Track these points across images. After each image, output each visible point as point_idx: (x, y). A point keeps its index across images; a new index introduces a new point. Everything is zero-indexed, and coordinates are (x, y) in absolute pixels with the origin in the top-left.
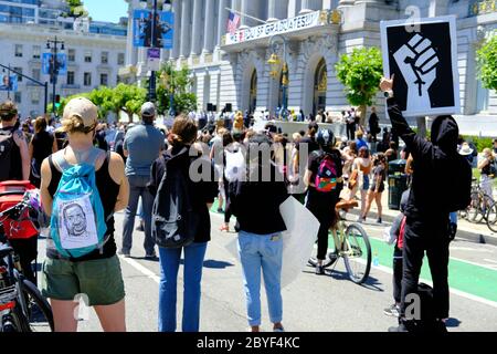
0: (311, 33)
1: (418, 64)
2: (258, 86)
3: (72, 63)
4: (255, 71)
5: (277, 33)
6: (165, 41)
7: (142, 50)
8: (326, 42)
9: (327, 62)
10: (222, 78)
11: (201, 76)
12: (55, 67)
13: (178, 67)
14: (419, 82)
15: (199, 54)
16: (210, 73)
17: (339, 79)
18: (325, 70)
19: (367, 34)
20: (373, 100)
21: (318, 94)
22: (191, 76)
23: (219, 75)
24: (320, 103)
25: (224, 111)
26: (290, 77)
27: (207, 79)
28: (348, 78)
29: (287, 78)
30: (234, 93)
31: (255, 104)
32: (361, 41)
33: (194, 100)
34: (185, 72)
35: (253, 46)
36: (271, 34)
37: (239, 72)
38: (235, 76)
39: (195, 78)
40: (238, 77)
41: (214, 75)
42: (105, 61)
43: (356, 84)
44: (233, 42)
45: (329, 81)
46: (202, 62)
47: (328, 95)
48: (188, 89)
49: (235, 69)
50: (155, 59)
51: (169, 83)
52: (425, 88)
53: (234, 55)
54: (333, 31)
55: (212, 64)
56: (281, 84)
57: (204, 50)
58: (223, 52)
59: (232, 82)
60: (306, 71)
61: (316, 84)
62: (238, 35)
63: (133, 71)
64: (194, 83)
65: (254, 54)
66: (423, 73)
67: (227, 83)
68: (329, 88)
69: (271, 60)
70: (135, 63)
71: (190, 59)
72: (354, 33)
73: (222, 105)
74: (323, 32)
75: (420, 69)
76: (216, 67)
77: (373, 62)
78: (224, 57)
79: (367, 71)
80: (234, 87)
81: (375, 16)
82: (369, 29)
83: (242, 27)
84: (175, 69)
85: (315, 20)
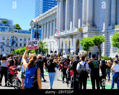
0: (75, 33)
3: (17, 41)
5: (67, 33)
6: (40, 37)
7: (34, 39)
8: (79, 36)
9: (79, 40)
10: (54, 44)
11: (49, 44)
12: (13, 43)
18: (79, 42)
19: (88, 33)
20: (90, 49)
21: (78, 48)
22: (47, 44)
24: (78, 50)
25: (55, 53)
31: (62, 51)
32: (87, 35)
33: (47, 50)
35: (62, 36)
36: (66, 34)
41: (52, 43)
42: (25, 40)
43: (85, 46)
44: (57, 36)
45: (80, 45)
47: (80, 48)
48: (46, 47)
49: (57, 42)
51: (41, 46)
54: (80, 33)
55: (52, 41)
59: (57, 45)
61: (77, 45)
62: (58, 34)
71: (46, 40)
72: (86, 33)
73: (54, 51)
74: (78, 33)
77: (89, 40)
79: (88, 43)
80: (57, 47)
81: (90, 29)
82: (89, 32)
83: (59, 32)
84: (43, 42)
85: (76, 30)
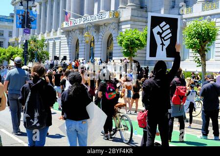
0: (105, 22)
1: (163, 36)
2: (80, 47)
4: (78, 40)
5: (88, 22)
6: (32, 25)
7: (21, 30)
8: (112, 26)
9: (113, 36)
10: (62, 44)
11: (51, 43)
13: (39, 38)
14: (163, 44)
15: (50, 32)
16: (56, 41)
17: (119, 44)
18: (112, 39)
19: (132, 22)
20: (135, 54)
21: (109, 51)
22: (46, 42)
23: (60, 42)
24: (110, 56)
25: (63, 60)
26: (95, 43)
27: (54, 44)
28: (123, 43)
29: (94, 44)
30: (68, 51)
31: (78, 56)
32: (129, 26)
33: (47, 55)
34: (43, 40)
35: (77, 28)
36: (86, 22)
37: (70, 41)
38: (68, 42)
39: (48, 43)
40: (70, 43)
41: (57, 42)
42: (2, 35)
43: (127, 46)
44: (67, 26)
45: (114, 45)
46: (52, 36)
47: (114, 52)
48: (45, 49)
49: (68, 39)
50: (27, 34)
51: (35, 46)
52: (165, 47)
53: (68, 32)
54: (116, 21)
55: (57, 37)
56: (91, 46)
57: (52, 30)
58: (62, 31)
59: (67, 46)
60: (103, 40)
61: (108, 46)
62: (69, 23)
63: (16, 40)
64: (47, 46)
65: (78, 32)
66: (165, 40)
67: (64, 46)
68: (114, 48)
69: (86, 35)
70: (18, 36)
71: (45, 34)
72: (126, 22)
73: (62, 57)
74: (111, 22)
75: (163, 38)
76: (59, 38)
77: (135, 36)
78: (63, 33)
79: (132, 40)
80: (68, 48)
81: (136, 14)
82: (133, 20)
83: (71, 18)
84: (38, 39)
85: (107, 16)
